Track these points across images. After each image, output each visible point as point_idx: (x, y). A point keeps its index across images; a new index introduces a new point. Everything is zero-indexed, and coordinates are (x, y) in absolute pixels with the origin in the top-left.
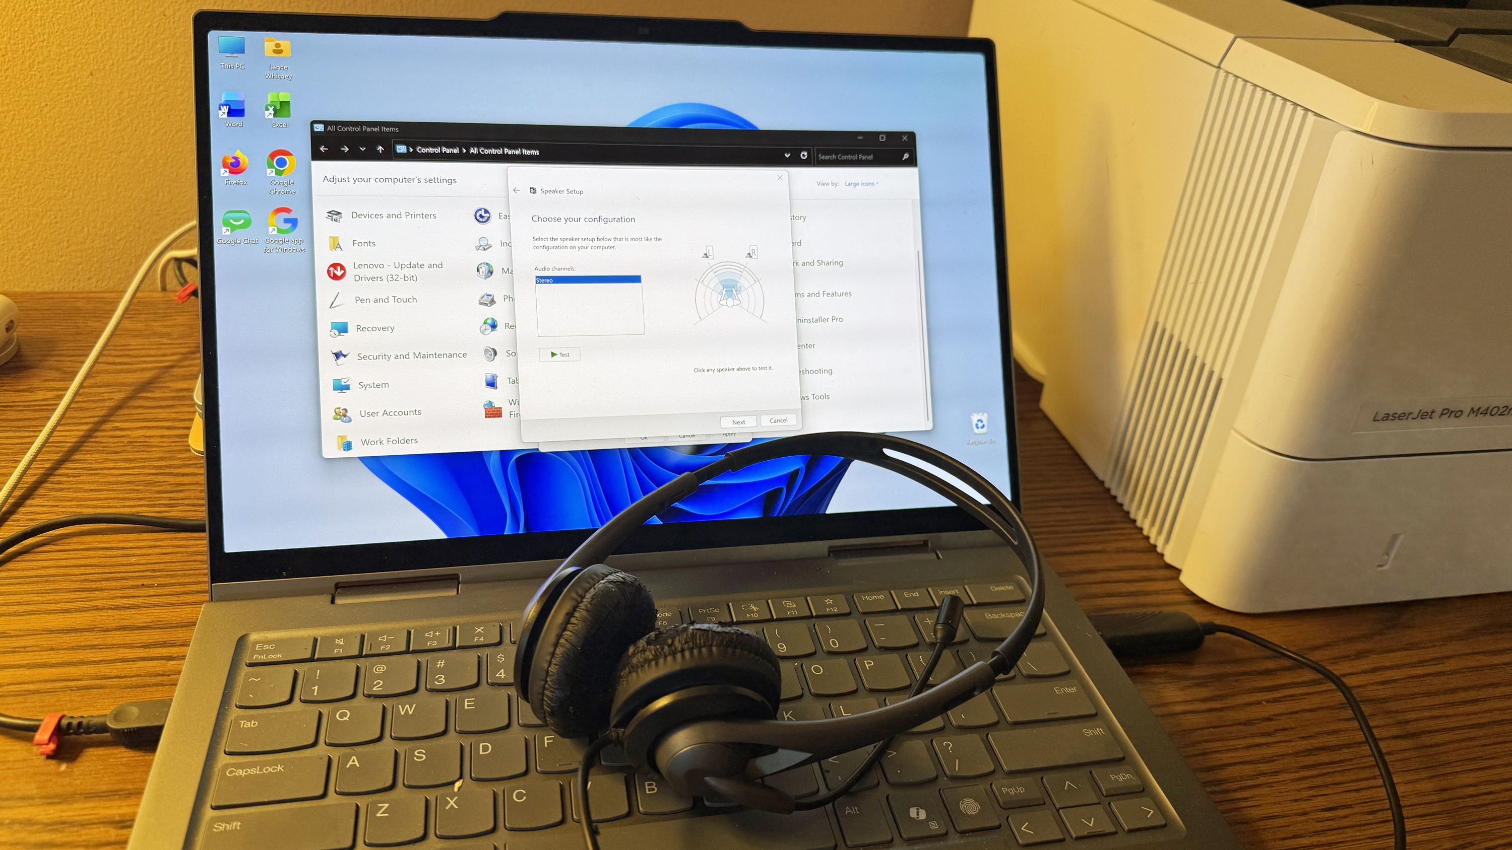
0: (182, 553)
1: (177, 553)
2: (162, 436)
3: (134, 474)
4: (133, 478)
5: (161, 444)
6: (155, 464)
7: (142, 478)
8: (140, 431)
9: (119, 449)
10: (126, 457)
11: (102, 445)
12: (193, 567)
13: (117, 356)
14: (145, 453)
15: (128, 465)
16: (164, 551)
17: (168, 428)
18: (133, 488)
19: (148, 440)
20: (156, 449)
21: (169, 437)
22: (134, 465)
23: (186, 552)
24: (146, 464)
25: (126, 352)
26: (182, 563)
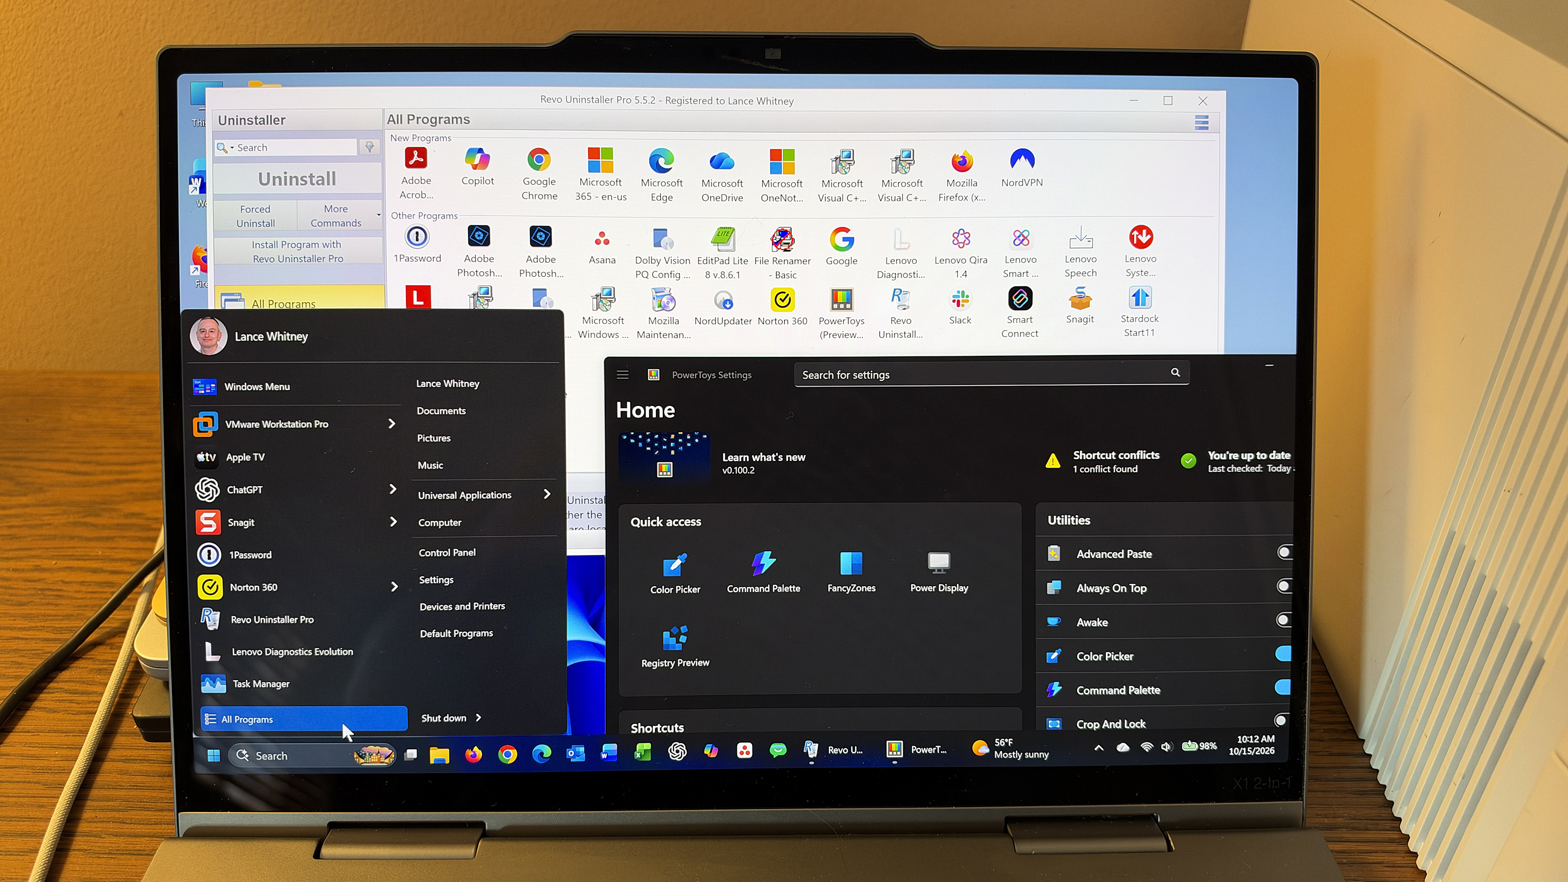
0: (28, 767)
1: (22, 767)
2: (82, 583)
3: (26, 639)
4: (21, 645)
5: (76, 595)
6: (57, 624)
7: (33, 645)
8: (61, 574)
9: (24, 599)
10: (28, 612)
11: (10, 591)
12: (30, 792)
13: (84, 463)
14: (52, 607)
15: (26, 624)
16: (10, 763)
17: (95, 571)
18: (16, 659)
19: (64, 588)
20: (68, 602)
21: (89, 584)
22: (33, 624)
23: (33, 767)
24: (47, 624)
25: (94, 458)
26: (20, 785)
